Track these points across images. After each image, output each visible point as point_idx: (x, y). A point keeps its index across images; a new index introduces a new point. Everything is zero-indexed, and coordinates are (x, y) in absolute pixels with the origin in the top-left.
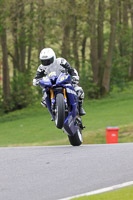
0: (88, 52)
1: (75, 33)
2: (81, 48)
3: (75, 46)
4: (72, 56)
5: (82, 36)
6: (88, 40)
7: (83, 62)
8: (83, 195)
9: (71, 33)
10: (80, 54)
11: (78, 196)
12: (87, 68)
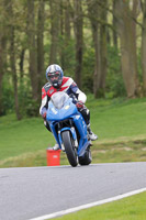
0: (26, 65)
1: (12, 44)
2: (18, 61)
3: (12, 59)
4: (9, 69)
5: (20, 48)
6: (27, 53)
7: (22, 76)
9: (8, 45)
10: (18, 67)
12: (25, 83)
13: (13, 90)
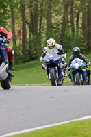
0: (80, 22)
1: (72, 9)
2: (76, 19)
3: (72, 18)
4: (70, 24)
5: (77, 11)
6: (81, 14)
7: (77, 29)
8: (76, 120)
10: (75, 23)
11: (73, 120)
12: (79, 33)
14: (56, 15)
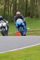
0: (12, 8)
2: (10, 7)
3: (8, 7)
4: (7, 9)
5: (10, 4)
6: (12, 5)
7: (11, 11)
8: (8, 51)
9: (7, 3)
10: (10, 9)
11: (7, 51)
12: (11, 13)
13: (8, 15)
14: (1, 5)
